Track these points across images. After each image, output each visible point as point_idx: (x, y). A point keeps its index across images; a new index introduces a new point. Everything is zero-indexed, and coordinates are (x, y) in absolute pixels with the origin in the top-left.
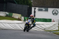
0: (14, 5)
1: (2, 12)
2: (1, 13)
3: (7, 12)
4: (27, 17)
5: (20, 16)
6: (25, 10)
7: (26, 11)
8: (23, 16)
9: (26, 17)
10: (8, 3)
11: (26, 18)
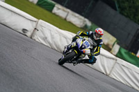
0: (112, 11)
1: (77, 15)
2: (76, 17)
3: (90, 20)
4: (126, 49)
5: (112, 41)
6: (129, 34)
7: (131, 37)
8: (118, 44)
9: (124, 48)
10: (100, 2)
11: (123, 51)
